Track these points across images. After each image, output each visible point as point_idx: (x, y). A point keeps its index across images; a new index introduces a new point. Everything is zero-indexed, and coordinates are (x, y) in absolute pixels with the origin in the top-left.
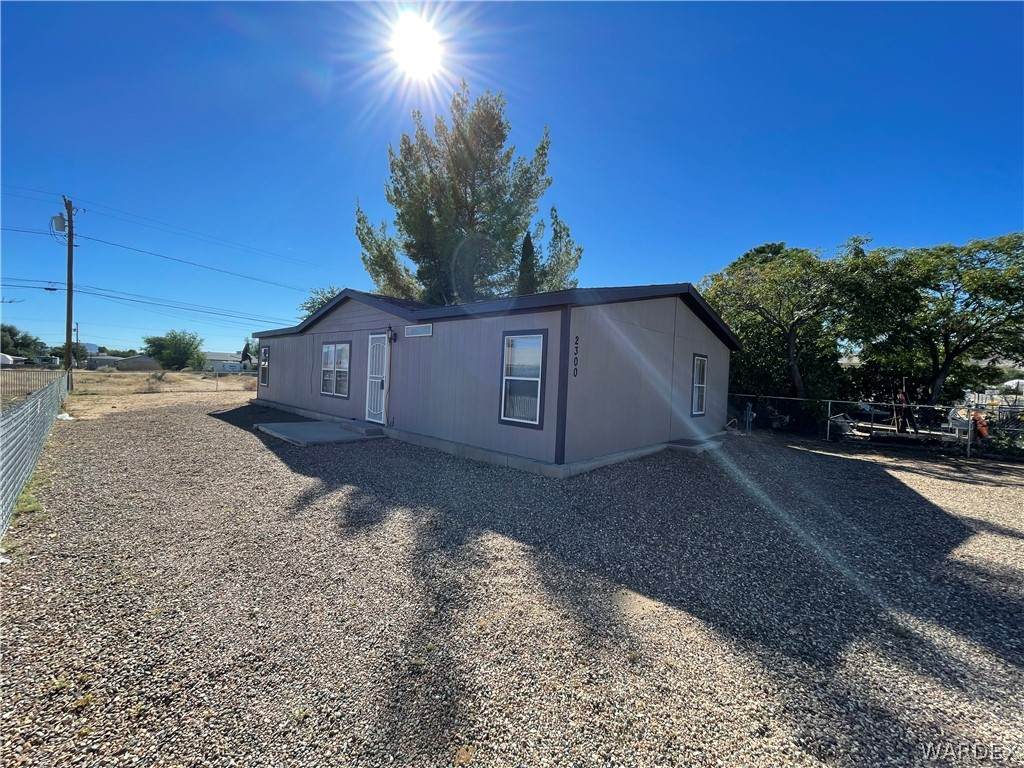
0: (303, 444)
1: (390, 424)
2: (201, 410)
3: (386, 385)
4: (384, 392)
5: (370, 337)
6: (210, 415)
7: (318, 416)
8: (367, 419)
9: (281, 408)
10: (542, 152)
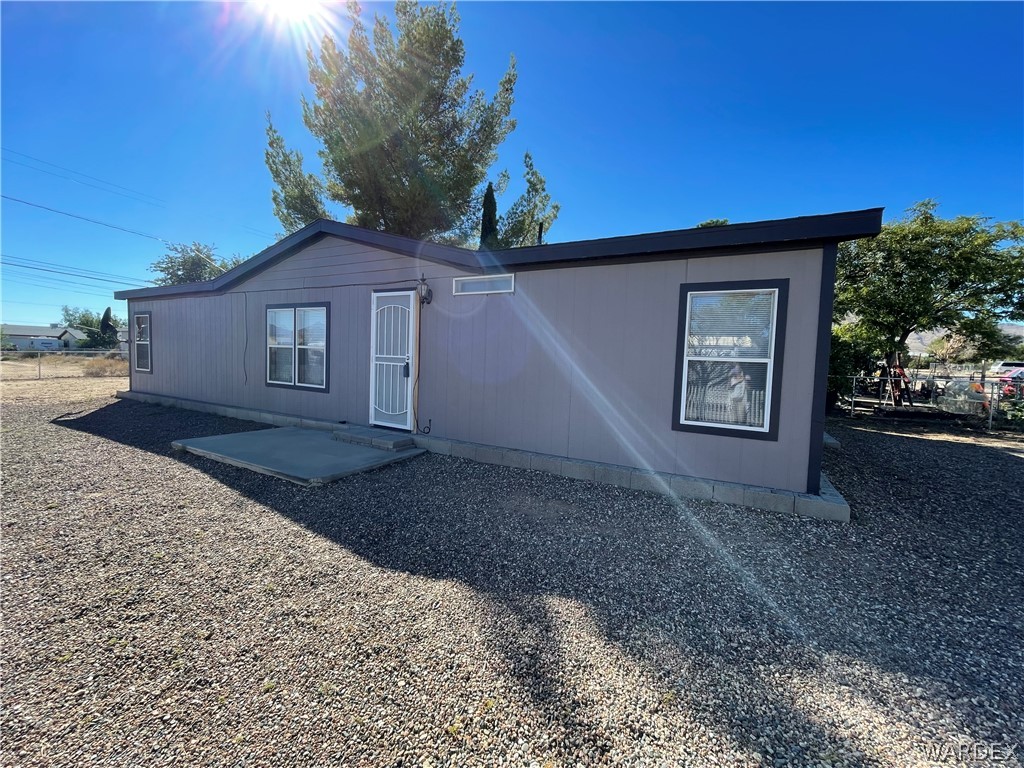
0: (315, 482)
1: (424, 427)
2: (34, 413)
3: (413, 371)
4: (411, 381)
5: (374, 296)
6: (54, 422)
7: (268, 418)
8: (372, 421)
9: (188, 406)
10: (508, 85)
